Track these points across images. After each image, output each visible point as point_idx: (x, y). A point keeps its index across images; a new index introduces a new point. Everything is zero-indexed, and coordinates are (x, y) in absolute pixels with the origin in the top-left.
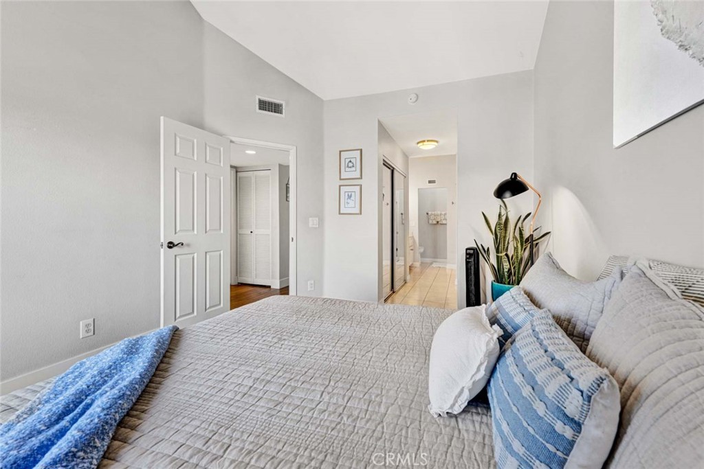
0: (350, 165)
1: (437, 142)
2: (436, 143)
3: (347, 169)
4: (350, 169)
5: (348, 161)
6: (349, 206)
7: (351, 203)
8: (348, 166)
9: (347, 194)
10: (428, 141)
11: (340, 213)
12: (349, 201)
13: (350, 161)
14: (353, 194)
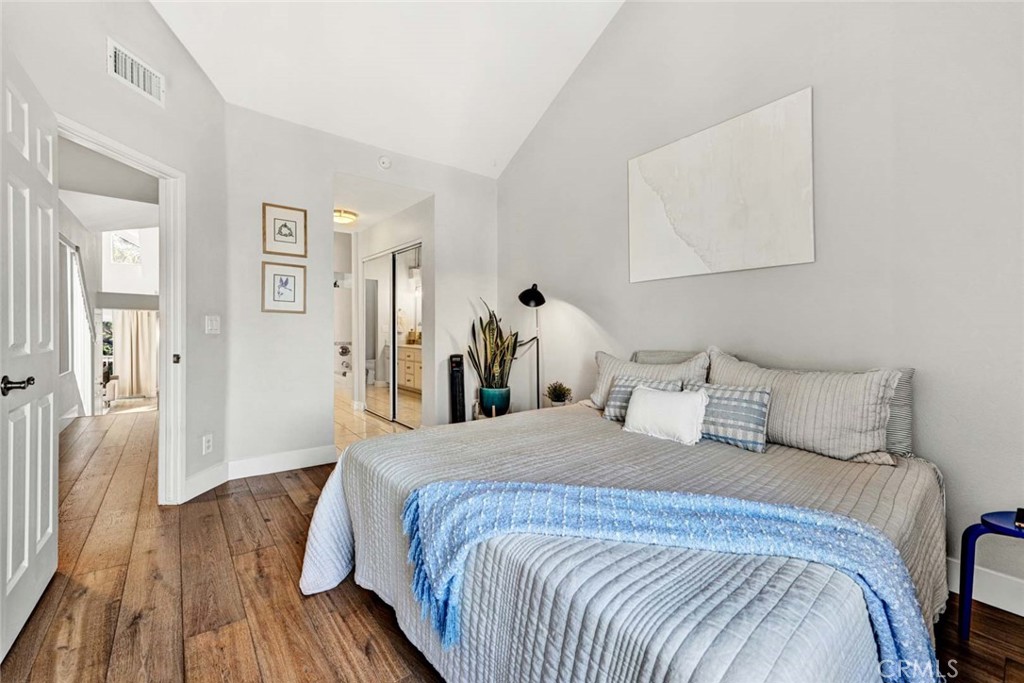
0: (285, 231)
1: (355, 215)
2: (354, 217)
3: (279, 237)
4: (284, 238)
5: (279, 224)
6: (282, 298)
7: (287, 294)
8: (280, 233)
9: (278, 278)
10: (345, 212)
11: (263, 310)
12: (282, 290)
13: (285, 226)
14: (291, 280)
